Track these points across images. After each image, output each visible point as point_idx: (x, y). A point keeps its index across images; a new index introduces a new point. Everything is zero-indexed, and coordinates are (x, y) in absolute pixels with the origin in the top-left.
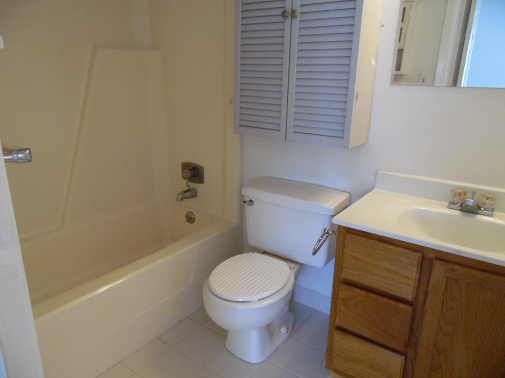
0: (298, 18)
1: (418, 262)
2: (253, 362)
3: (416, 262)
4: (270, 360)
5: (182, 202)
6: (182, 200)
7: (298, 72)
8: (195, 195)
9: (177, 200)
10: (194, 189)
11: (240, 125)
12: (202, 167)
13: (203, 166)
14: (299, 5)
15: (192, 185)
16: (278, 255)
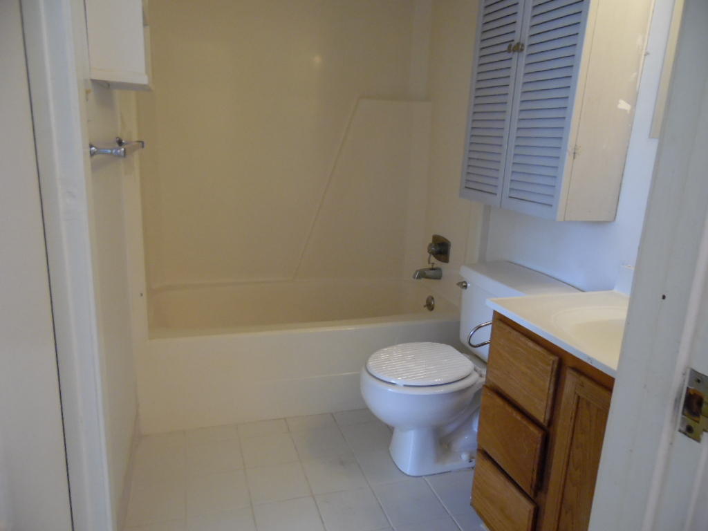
0: (525, 52)
1: (552, 369)
2: (408, 474)
3: (549, 368)
4: (426, 479)
5: (419, 281)
6: (419, 277)
7: (520, 120)
8: (439, 277)
9: (414, 277)
10: (439, 269)
11: (466, 187)
12: (449, 242)
13: (450, 240)
14: (527, 35)
15: (438, 264)
16: (480, 356)
